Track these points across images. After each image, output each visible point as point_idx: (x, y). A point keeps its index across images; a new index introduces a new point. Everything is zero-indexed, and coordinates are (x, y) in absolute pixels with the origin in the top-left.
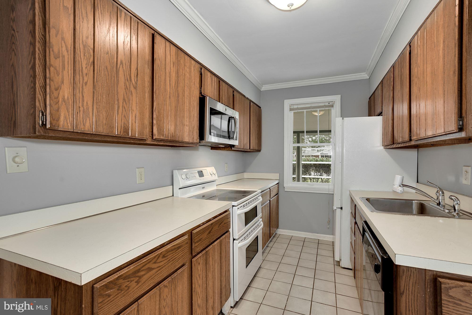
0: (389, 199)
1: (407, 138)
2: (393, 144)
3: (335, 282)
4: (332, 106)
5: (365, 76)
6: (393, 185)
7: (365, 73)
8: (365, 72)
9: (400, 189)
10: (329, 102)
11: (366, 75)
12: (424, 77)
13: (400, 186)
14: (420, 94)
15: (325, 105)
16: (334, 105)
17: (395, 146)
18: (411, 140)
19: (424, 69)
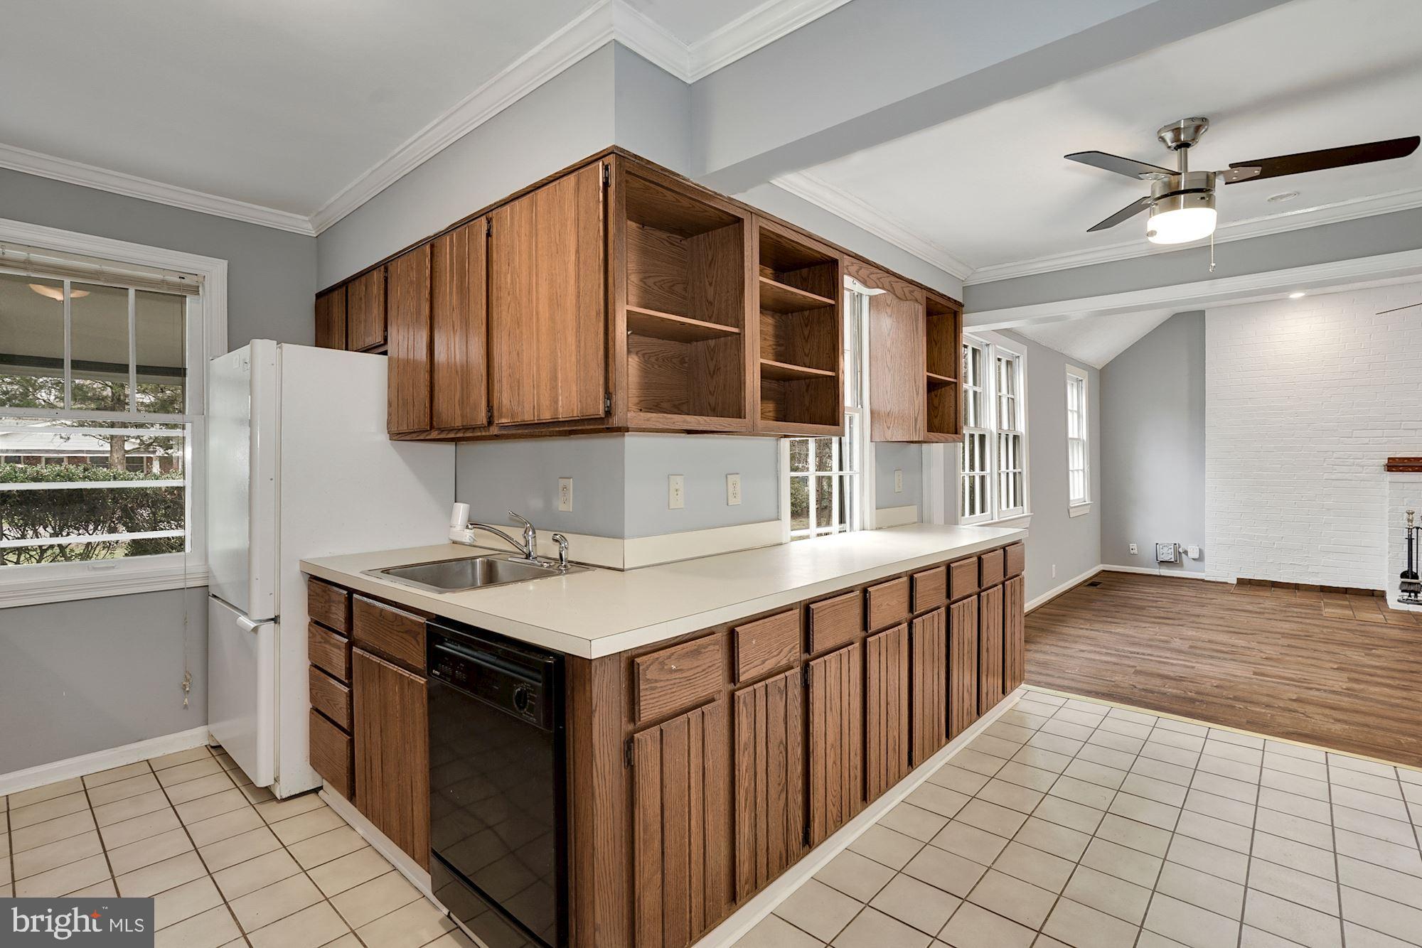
0: (429, 563)
1: (482, 418)
2: (432, 427)
3: (284, 847)
4: (195, 290)
5: (306, 227)
6: (451, 527)
7: (307, 218)
8: (307, 216)
9: (467, 536)
10: (182, 275)
11: (310, 224)
12: (530, 301)
13: (467, 527)
14: (521, 332)
15: (163, 281)
16: (200, 289)
17: (434, 435)
18: (490, 423)
19: (530, 284)
